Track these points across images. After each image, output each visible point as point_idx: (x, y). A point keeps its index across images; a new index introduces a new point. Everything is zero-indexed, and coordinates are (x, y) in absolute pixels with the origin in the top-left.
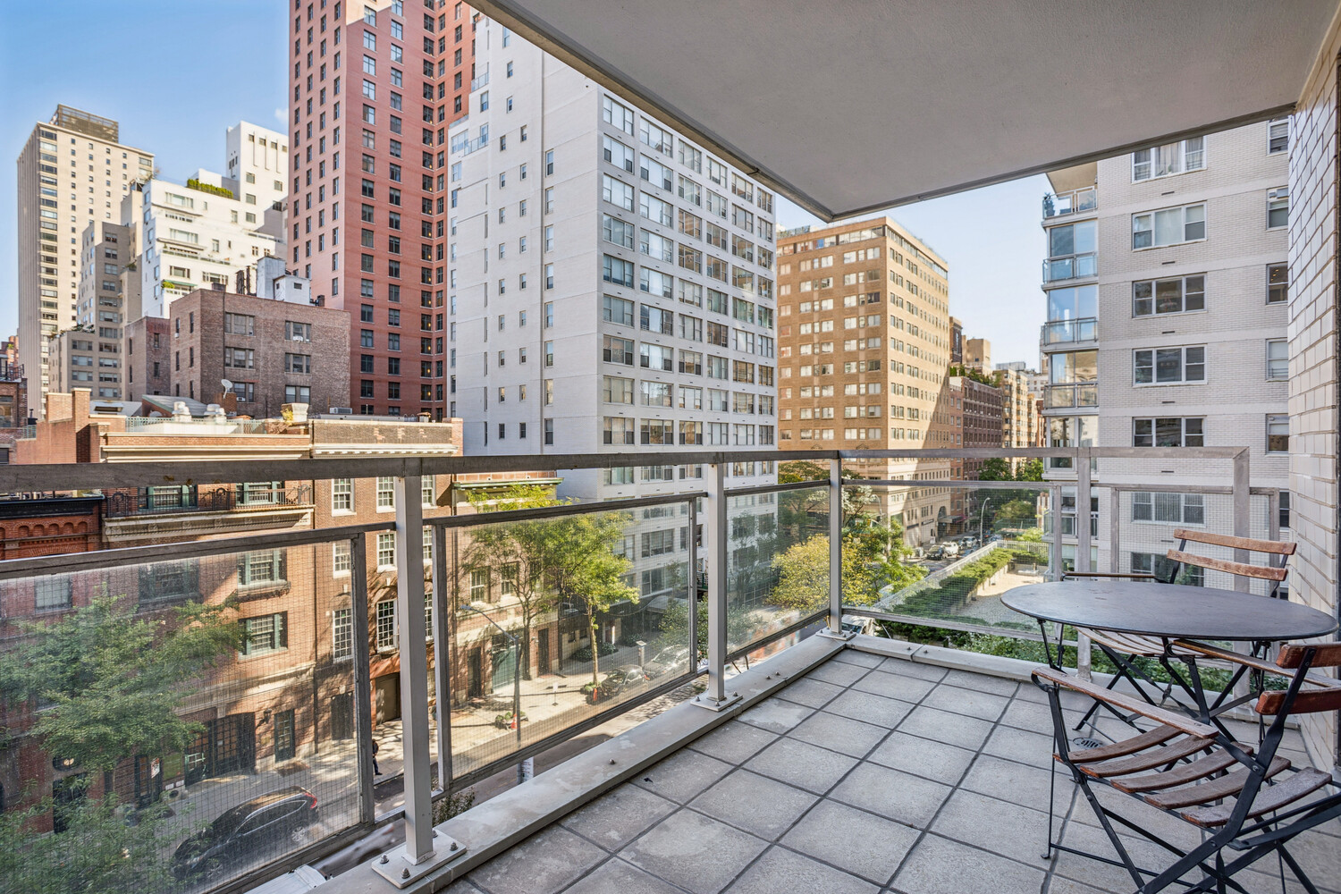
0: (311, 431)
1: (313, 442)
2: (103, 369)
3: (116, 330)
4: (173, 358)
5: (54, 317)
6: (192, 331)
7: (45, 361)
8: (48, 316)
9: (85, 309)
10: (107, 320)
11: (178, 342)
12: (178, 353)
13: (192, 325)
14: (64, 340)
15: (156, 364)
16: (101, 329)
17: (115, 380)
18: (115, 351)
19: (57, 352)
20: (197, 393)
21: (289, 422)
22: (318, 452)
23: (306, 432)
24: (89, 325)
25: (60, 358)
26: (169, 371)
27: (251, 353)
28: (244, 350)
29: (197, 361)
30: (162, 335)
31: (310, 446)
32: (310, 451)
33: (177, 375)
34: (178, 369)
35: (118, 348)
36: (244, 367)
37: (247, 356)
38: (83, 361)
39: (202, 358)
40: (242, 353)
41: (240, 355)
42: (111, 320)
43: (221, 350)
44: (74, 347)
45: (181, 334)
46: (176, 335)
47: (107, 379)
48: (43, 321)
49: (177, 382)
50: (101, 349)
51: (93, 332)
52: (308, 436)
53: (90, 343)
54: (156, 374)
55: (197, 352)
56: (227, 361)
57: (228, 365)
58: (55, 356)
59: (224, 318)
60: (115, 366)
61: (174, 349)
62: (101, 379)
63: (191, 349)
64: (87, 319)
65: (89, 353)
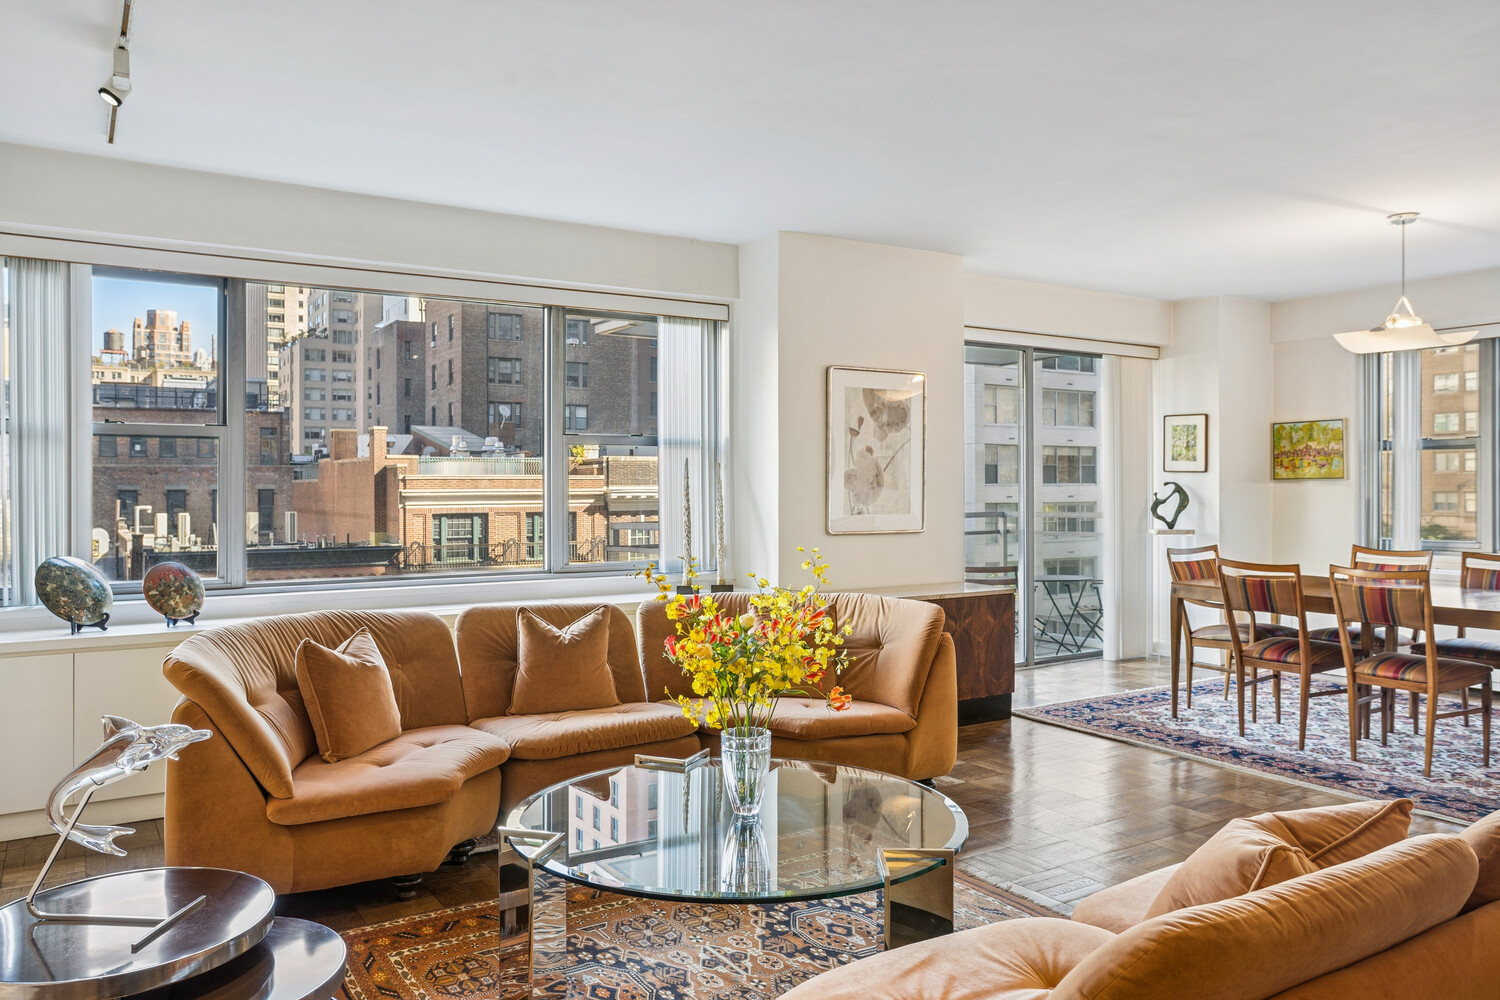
0: (605, 470)
1: (607, 485)
2: (338, 385)
3: (350, 333)
4: (429, 373)
5: (280, 318)
6: (451, 338)
7: (275, 375)
8: (275, 317)
9: (317, 308)
10: (341, 320)
11: (435, 353)
12: (434, 367)
13: (451, 331)
14: (297, 348)
15: (408, 381)
16: (335, 332)
17: (349, 397)
18: (349, 360)
19: (288, 365)
20: (457, 419)
21: (579, 459)
22: (614, 496)
23: (600, 471)
24: (321, 328)
25: (292, 373)
26: (424, 390)
27: (518, 364)
28: (510, 360)
29: (458, 378)
30: (414, 343)
31: (605, 488)
32: (605, 496)
33: (433, 395)
34: (434, 387)
35: (352, 357)
36: (510, 382)
37: (513, 368)
38: (316, 375)
39: (464, 374)
40: (509, 364)
41: (505, 367)
42: (344, 321)
43: (484, 361)
44: (307, 358)
45: (438, 342)
46: (432, 344)
47: (342, 398)
48: (270, 324)
49: (433, 404)
50: (334, 360)
51: (326, 337)
52: (602, 477)
53: (323, 351)
54: (407, 393)
55: (457, 367)
56: (491, 375)
57: (492, 381)
58: (286, 370)
59: (488, 320)
60: (349, 380)
61: (430, 361)
62: (334, 398)
63: (450, 362)
64: (319, 320)
65: (321, 365)
